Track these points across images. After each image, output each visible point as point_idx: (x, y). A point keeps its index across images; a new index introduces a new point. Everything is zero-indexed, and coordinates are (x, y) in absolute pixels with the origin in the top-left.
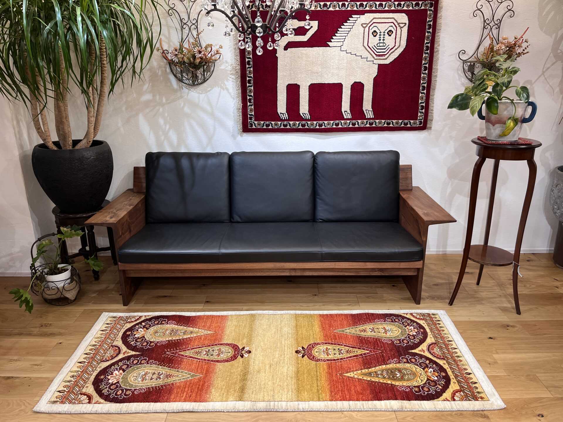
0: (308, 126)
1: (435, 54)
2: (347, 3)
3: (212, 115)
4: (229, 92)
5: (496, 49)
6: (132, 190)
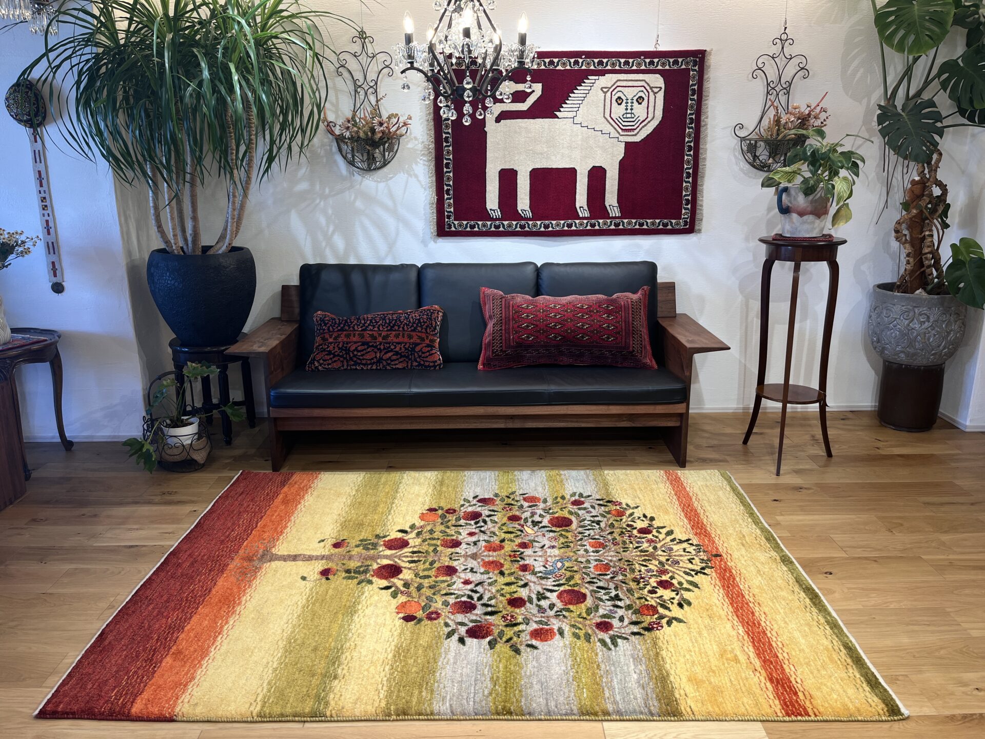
0: (529, 227)
1: (702, 129)
2: (580, 60)
3: (394, 213)
4: (419, 181)
5: (783, 121)
6: (279, 319)
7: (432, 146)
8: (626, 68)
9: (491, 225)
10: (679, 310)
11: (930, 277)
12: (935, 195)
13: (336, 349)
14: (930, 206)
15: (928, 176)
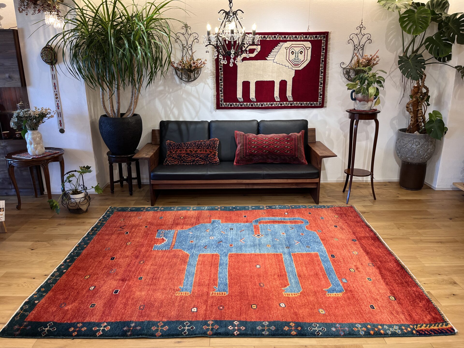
0: (255, 105)
1: (327, 64)
2: (276, 36)
3: (199, 99)
4: (209, 86)
5: (361, 61)
6: (151, 143)
7: (215, 72)
8: (296, 39)
9: (239, 104)
10: (317, 139)
11: (421, 126)
12: (423, 92)
13: (176, 156)
14: (421, 97)
15: (421, 84)
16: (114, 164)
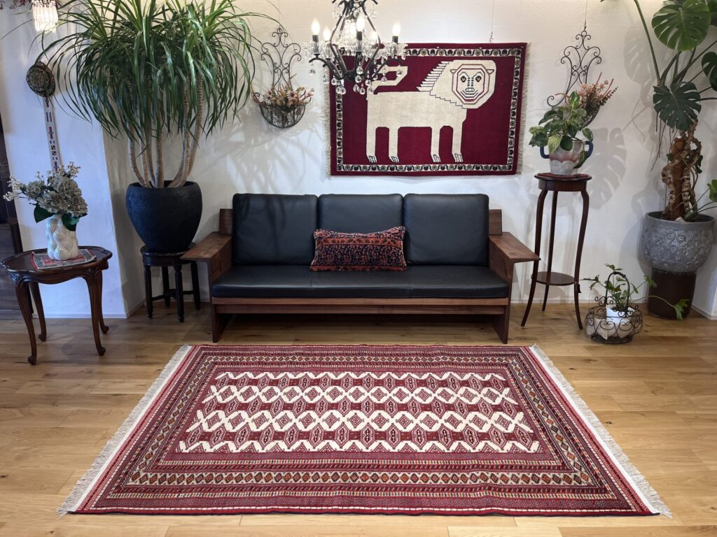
0: (396, 169)
1: (523, 100)
2: (436, 50)
4: (319, 136)
6: (218, 233)
7: (328, 110)
8: (469, 55)
9: (369, 168)
11: (687, 209)
12: (692, 149)
14: (688, 157)
15: (687, 136)
16: (152, 268)
